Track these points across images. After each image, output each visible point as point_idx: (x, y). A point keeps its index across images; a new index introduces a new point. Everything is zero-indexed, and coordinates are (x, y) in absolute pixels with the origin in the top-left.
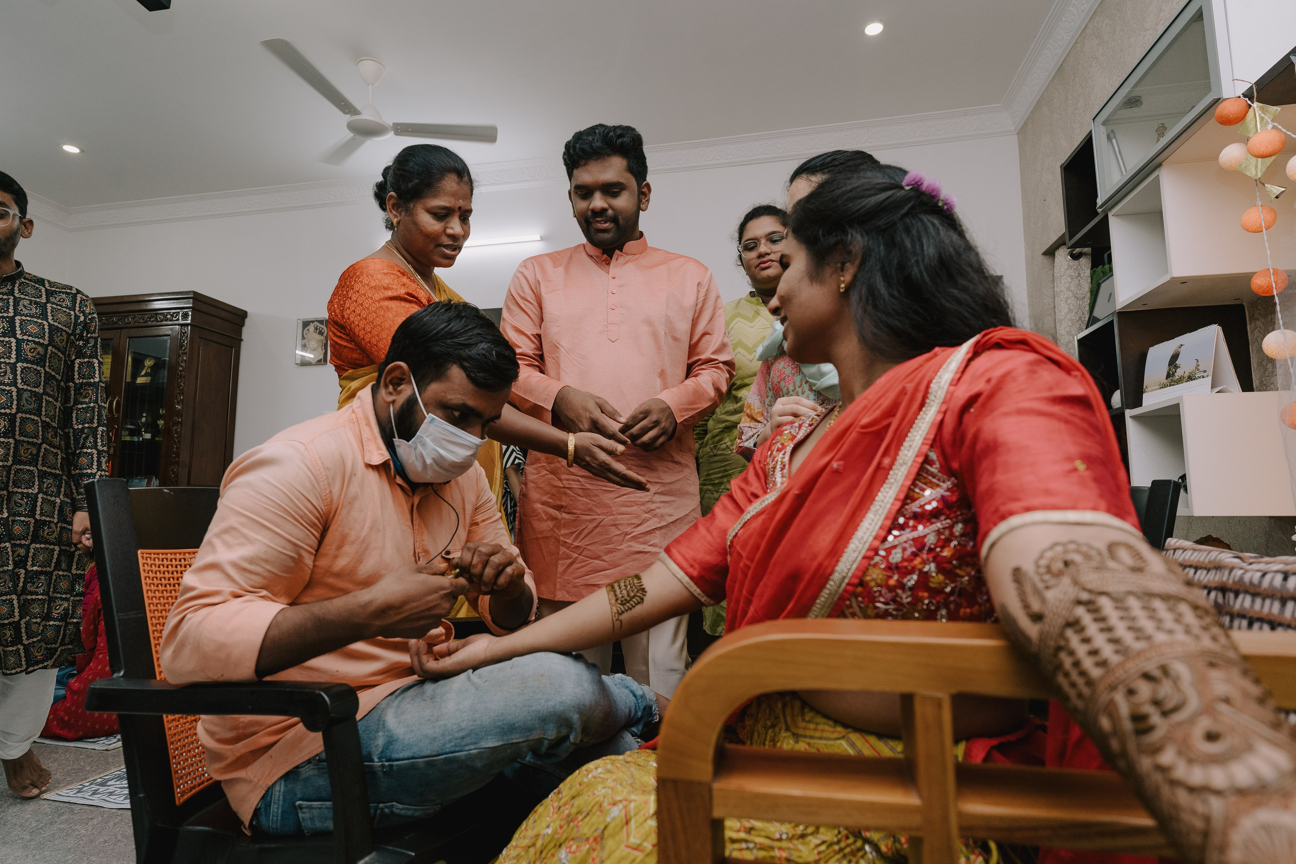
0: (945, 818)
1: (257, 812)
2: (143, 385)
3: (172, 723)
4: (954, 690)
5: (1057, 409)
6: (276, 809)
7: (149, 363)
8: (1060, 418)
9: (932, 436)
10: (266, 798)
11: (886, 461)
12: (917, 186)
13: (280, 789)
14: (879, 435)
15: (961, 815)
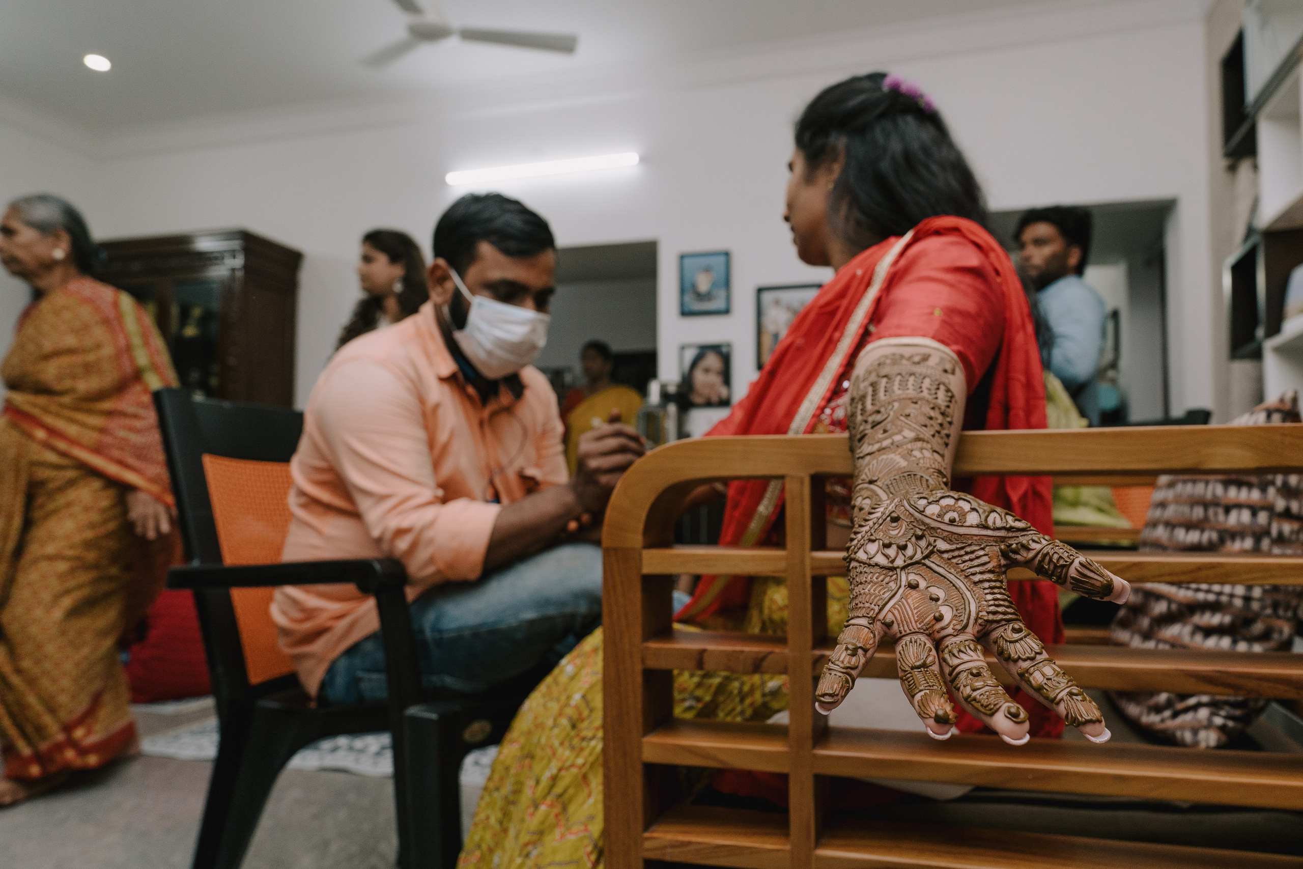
0: (802, 562)
1: (323, 685)
2: (192, 340)
3: (241, 597)
4: (812, 471)
5: (950, 277)
6: (340, 681)
7: (197, 312)
8: (951, 285)
9: (871, 310)
10: (331, 671)
11: (837, 335)
12: (896, 90)
13: (342, 664)
14: (833, 313)
15: (813, 559)
